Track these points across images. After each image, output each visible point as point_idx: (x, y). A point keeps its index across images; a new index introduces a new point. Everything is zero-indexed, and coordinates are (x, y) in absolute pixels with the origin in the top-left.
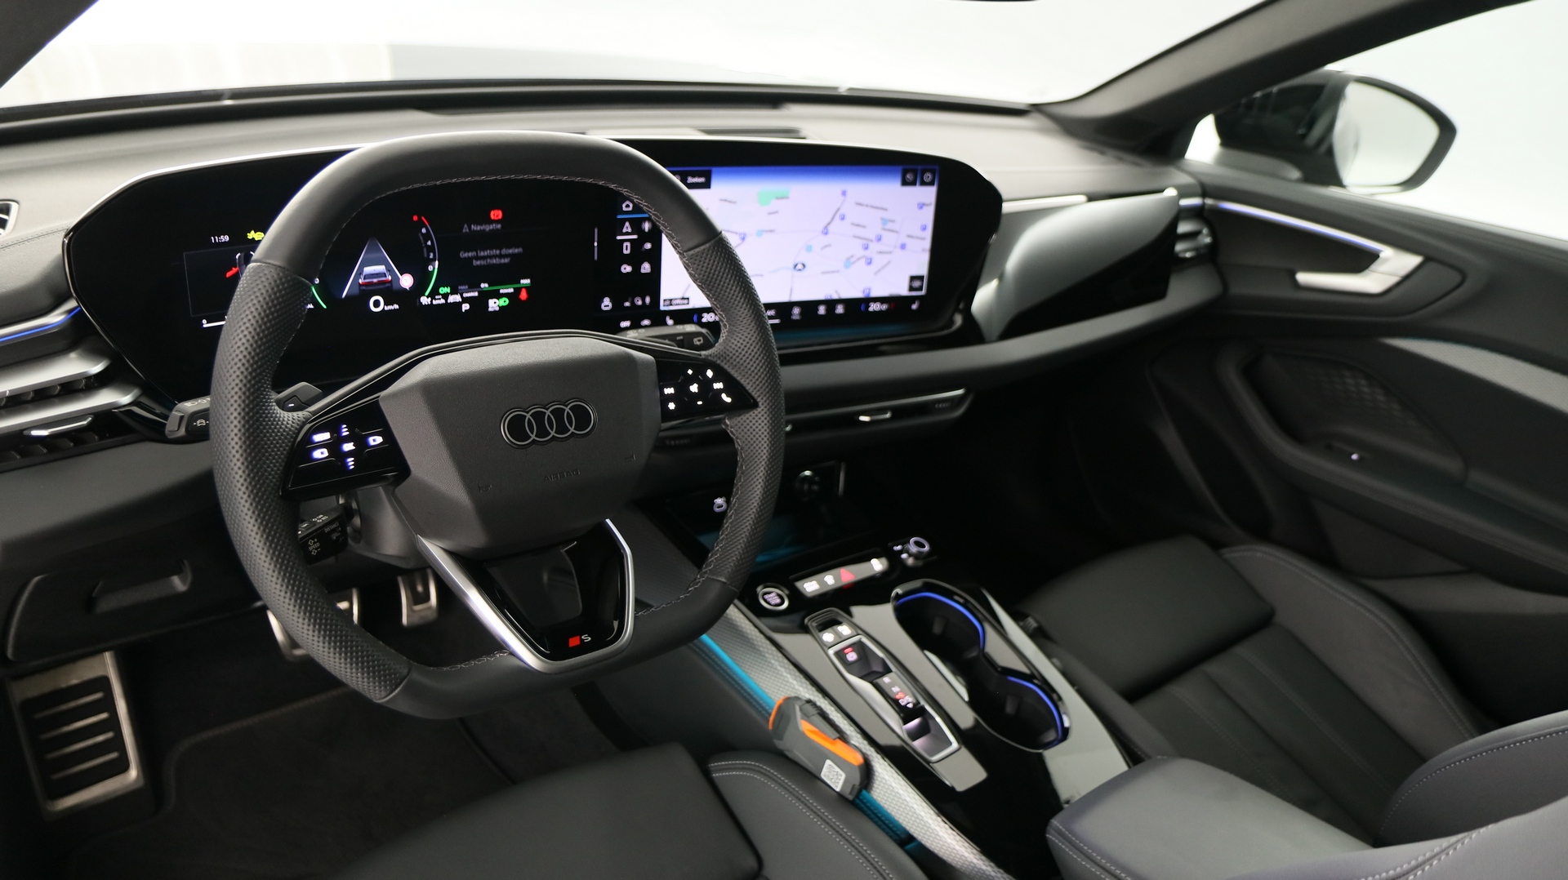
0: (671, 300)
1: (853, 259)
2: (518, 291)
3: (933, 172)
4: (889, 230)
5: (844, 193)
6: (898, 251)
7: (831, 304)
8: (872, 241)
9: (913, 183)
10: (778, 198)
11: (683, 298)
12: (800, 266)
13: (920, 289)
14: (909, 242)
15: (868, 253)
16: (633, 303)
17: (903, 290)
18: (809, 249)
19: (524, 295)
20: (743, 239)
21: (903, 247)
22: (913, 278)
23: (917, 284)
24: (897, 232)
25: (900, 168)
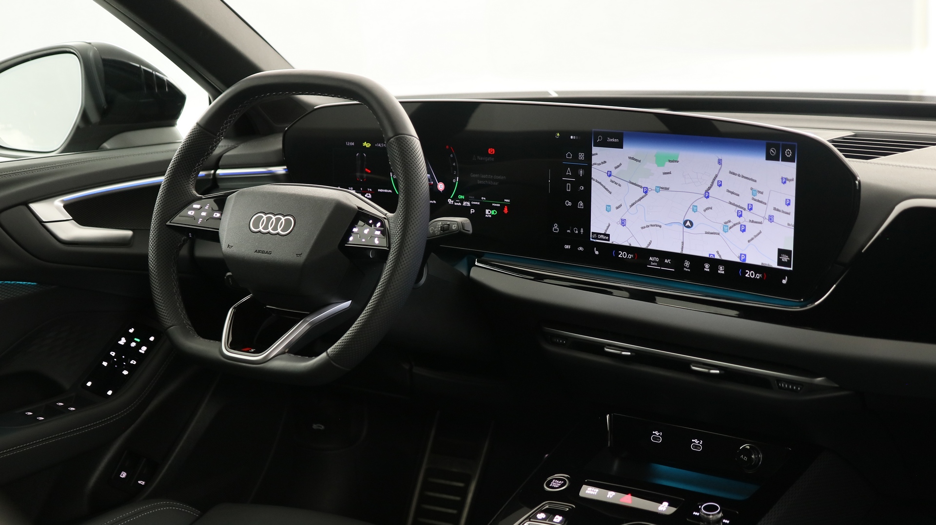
0: (598, 234)
1: (730, 224)
2: (503, 206)
3: (792, 148)
4: (759, 201)
5: (720, 162)
6: (767, 222)
7: (715, 262)
8: (745, 209)
9: (776, 158)
10: (670, 161)
11: (605, 235)
12: (688, 224)
13: (788, 264)
14: (775, 213)
15: (741, 220)
16: (572, 231)
17: (772, 262)
18: (695, 209)
19: (506, 210)
20: (646, 192)
21: (771, 219)
22: (781, 252)
23: (785, 258)
24: (766, 204)
25: (765, 142)
